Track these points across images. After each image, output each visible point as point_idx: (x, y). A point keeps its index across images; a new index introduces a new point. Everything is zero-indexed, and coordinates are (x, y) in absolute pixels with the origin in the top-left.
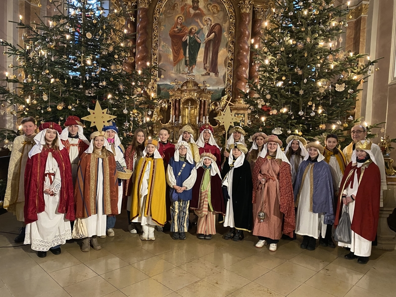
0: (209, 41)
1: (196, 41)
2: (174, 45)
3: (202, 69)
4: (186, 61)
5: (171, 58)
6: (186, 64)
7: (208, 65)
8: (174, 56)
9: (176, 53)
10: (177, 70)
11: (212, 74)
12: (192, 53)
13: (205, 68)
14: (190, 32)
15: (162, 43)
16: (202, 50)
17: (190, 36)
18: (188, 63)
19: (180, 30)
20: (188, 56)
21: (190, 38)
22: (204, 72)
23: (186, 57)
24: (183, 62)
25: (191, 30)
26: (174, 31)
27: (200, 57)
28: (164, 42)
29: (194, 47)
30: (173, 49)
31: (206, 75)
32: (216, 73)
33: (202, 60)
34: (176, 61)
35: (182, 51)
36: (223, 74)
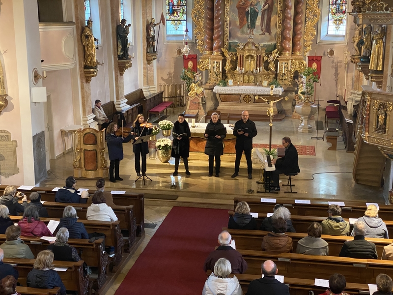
0: (265, 11)
1: (255, 11)
2: (240, 14)
3: (260, 30)
4: (248, 25)
5: (238, 23)
6: (248, 27)
7: (264, 27)
8: (240, 22)
9: (241, 20)
10: (242, 32)
11: (267, 34)
12: (253, 19)
13: (262, 30)
14: (251, 4)
15: (232, 14)
16: (260, 16)
17: (251, 8)
18: (250, 26)
19: (244, 4)
20: (249, 21)
21: (251, 9)
22: (261, 32)
23: (248, 23)
24: (246, 26)
25: (252, 3)
26: (240, 5)
27: (258, 22)
28: (233, 12)
29: (254, 14)
30: (239, 17)
31: (262, 34)
32: (270, 33)
33: (260, 24)
34: (242, 25)
35: (245, 18)
36: (274, 33)
